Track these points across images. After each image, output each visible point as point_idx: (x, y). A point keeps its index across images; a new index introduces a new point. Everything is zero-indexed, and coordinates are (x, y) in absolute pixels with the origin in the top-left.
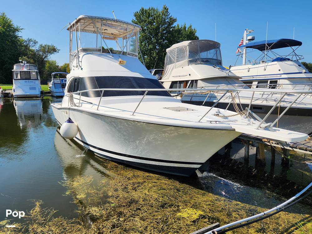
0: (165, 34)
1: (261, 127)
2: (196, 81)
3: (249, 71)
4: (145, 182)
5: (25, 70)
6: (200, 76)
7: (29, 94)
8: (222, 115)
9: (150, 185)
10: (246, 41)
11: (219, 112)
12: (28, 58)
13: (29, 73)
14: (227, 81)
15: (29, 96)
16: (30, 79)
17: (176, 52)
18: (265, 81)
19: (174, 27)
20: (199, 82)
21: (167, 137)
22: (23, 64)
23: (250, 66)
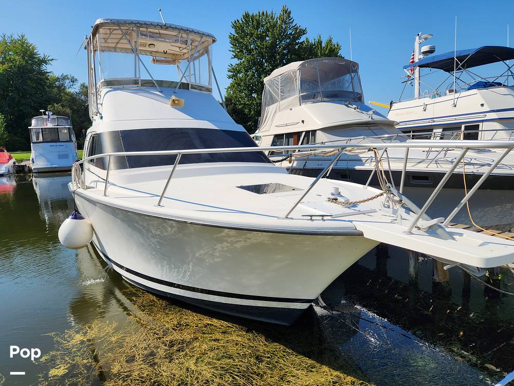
0: (287, 54)
1: (419, 228)
2: (314, 132)
3: (425, 110)
4: (197, 338)
5: (50, 125)
6: (320, 123)
7: (56, 166)
8: (343, 201)
9: (205, 346)
10: (420, 55)
11: (339, 194)
12: (63, 106)
13: (56, 131)
14: (370, 129)
15: (57, 169)
16: (58, 141)
17: (280, 83)
18: (454, 127)
19: (302, 43)
20: (319, 133)
21: (226, 249)
22: (46, 117)
23: (427, 100)
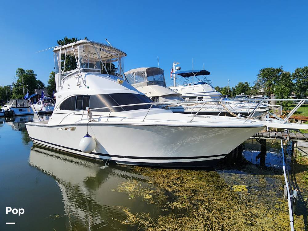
2: (157, 97)
3: (182, 91)
10: (175, 69)
20: (160, 98)
